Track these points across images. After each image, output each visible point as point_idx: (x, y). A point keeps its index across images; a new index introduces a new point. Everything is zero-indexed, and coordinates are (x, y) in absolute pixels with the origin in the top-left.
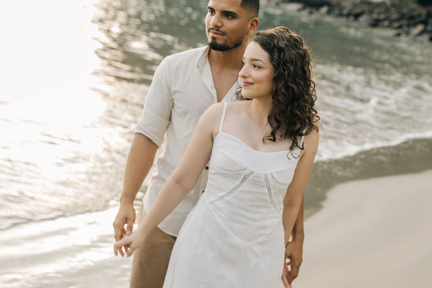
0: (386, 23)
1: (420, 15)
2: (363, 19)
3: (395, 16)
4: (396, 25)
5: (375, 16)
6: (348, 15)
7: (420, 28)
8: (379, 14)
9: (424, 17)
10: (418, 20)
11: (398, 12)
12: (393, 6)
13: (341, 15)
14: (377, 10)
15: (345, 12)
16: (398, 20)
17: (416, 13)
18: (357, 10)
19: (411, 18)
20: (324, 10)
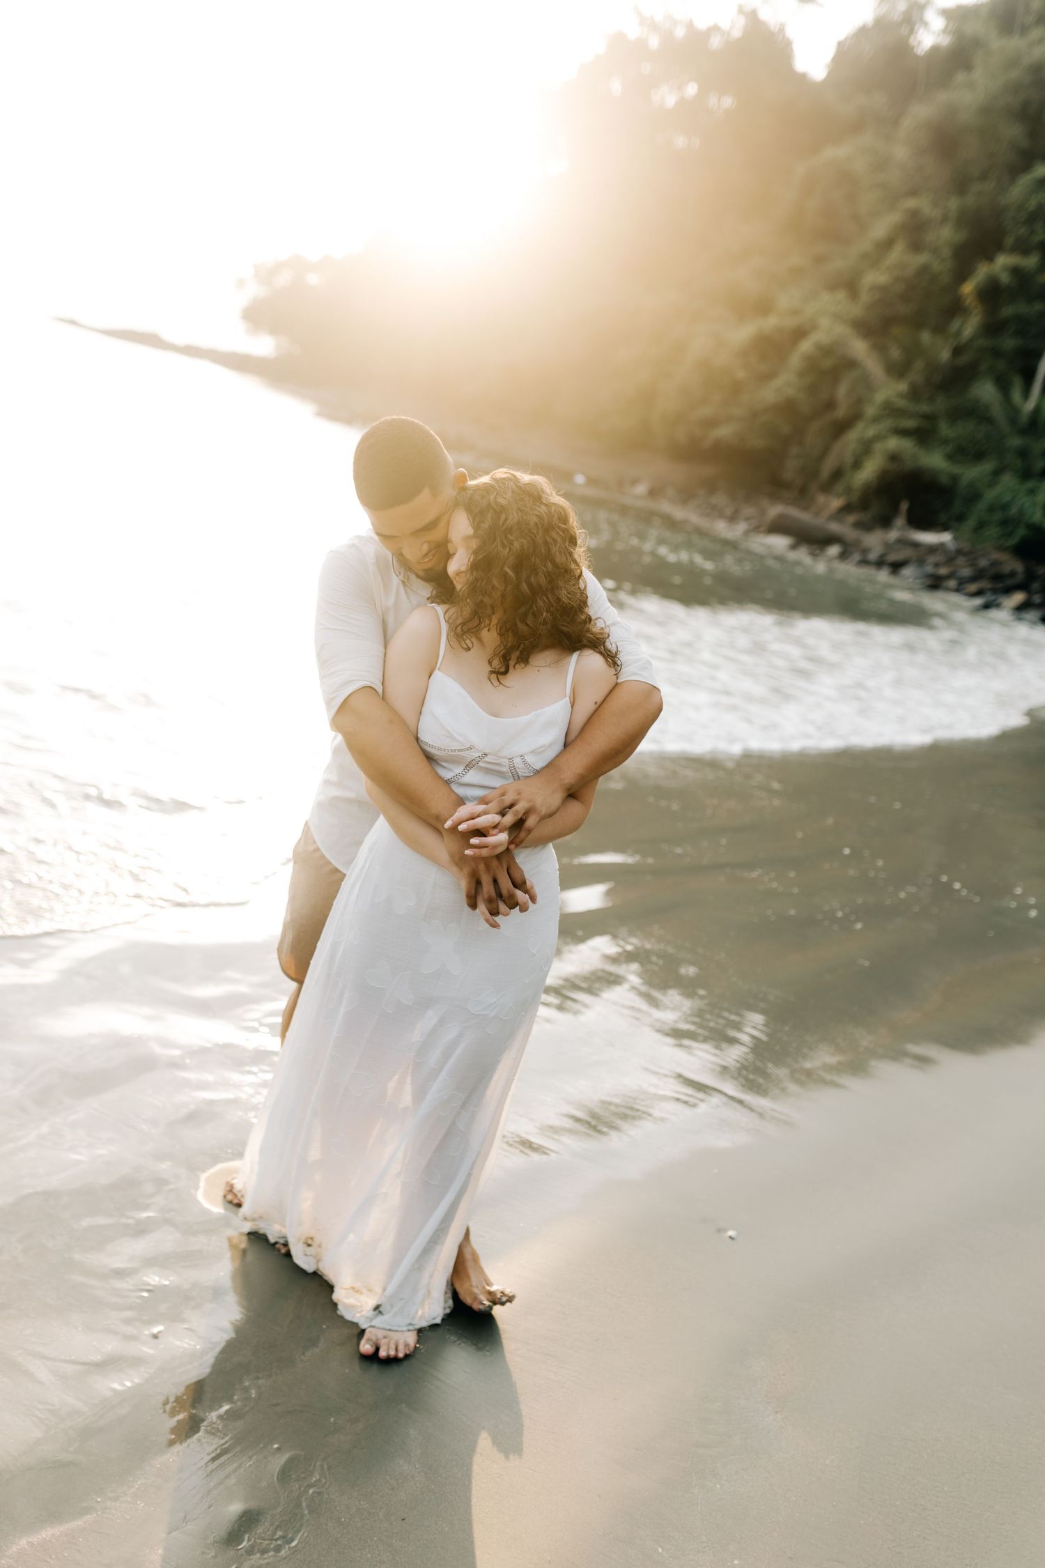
0: (952, 583)
1: (1013, 574)
2: (908, 572)
3: (966, 572)
4: (973, 587)
5: (929, 569)
6: (879, 564)
7: (1018, 597)
8: (937, 565)
9: (1020, 578)
10: (1010, 582)
11: (972, 565)
12: (959, 552)
13: (864, 562)
14: (932, 559)
15: (873, 556)
16: (973, 579)
17: (1007, 569)
18: (892, 557)
19: (997, 577)
20: (834, 550)
